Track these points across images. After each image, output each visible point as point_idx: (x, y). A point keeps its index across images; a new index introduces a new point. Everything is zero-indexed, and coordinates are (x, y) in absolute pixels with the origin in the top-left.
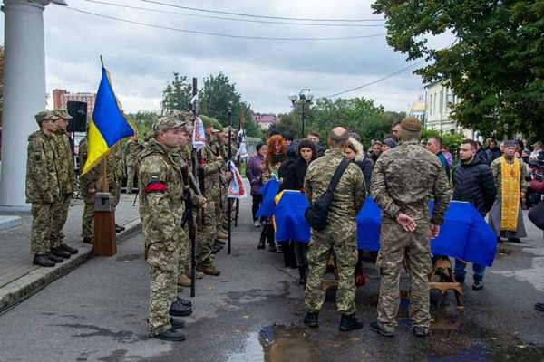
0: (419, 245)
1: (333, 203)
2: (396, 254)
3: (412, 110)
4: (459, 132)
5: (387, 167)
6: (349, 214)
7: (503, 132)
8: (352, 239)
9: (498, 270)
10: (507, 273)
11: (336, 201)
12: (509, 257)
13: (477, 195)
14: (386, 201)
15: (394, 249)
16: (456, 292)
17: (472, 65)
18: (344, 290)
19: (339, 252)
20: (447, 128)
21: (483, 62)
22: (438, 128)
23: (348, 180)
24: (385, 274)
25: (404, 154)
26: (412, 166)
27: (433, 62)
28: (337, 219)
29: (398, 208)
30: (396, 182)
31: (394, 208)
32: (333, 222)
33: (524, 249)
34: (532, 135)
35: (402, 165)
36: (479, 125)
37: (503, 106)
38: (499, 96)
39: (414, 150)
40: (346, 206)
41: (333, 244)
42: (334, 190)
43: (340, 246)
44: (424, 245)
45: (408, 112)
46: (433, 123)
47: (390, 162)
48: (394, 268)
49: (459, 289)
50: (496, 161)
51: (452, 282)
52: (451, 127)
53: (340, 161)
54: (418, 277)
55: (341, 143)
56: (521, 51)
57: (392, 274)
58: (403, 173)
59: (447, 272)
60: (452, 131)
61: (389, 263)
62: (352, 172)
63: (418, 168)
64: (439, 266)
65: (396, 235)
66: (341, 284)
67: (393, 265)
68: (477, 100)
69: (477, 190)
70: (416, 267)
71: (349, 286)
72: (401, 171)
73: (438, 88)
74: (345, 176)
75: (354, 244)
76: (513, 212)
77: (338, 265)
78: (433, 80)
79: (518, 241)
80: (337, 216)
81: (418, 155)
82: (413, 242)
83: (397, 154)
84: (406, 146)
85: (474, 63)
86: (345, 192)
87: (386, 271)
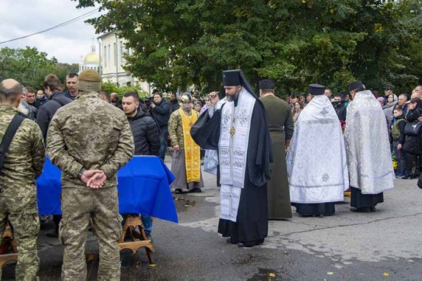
0: (104, 209)
1: (6, 165)
2: (80, 221)
3: (85, 62)
4: (135, 84)
5: (64, 123)
6: (25, 177)
7: (177, 84)
8: (32, 205)
9: (185, 222)
10: (192, 225)
11: (10, 163)
12: (194, 208)
13: (144, 148)
14: (66, 160)
15: (76, 215)
16: (147, 249)
17: (145, 17)
18: (24, 265)
19: (16, 222)
20: (123, 80)
21: (155, 14)
22: (114, 80)
23: (23, 138)
24: (67, 244)
25: (83, 109)
26: (92, 120)
27: (106, 12)
28: (12, 183)
29: (81, 166)
30: (76, 139)
31: (76, 166)
32: (6, 187)
33: (207, 199)
34: (204, 86)
35: (81, 120)
36: (154, 77)
37: (176, 58)
38: (172, 48)
39: (94, 102)
40: (22, 168)
41: (7, 213)
42: (6, 150)
43: (16, 215)
44: (110, 209)
45: (81, 64)
46: (109, 76)
47: (67, 119)
48: (77, 237)
49: (150, 247)
50: (175, 113)
51: (143, 239)
52: (127, 79)
53: (12, 117)
54: (106, 244)
55: (11, 97)
56: (190, 5)
57: (75, 243)
58: (83, 128)
59: (137, 230)
60: (129, 83)
61: (70, 231)
62: (28, 129)
63: (99, 122)
64: (129, 225)
65: (77, 199)
66: (21, 259)
67: (76, 233)
68: (148, 53)
69: (144, 143)
70: (103, 233)
71: (30, 260)
72: (80, 127)
73: (113, 39)
74: (18, 134)
75: (34, 211)
76: (196, 163)
77: (17, 237)
78: (107, 31)
79: (200, 191)
80: (10, 181)
81: (98, 108)
82: (97, 206)
83: (74, 109)
84: (84, 99)
85: (147, 16)
86: (20, 152)
87: (68, 241)
